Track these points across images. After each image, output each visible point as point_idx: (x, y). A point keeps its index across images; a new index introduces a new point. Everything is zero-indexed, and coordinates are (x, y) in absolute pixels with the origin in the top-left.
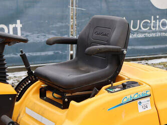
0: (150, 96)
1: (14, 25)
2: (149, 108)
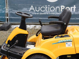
0: (72, 41)
1: (73, 7)
2: (71, 46)
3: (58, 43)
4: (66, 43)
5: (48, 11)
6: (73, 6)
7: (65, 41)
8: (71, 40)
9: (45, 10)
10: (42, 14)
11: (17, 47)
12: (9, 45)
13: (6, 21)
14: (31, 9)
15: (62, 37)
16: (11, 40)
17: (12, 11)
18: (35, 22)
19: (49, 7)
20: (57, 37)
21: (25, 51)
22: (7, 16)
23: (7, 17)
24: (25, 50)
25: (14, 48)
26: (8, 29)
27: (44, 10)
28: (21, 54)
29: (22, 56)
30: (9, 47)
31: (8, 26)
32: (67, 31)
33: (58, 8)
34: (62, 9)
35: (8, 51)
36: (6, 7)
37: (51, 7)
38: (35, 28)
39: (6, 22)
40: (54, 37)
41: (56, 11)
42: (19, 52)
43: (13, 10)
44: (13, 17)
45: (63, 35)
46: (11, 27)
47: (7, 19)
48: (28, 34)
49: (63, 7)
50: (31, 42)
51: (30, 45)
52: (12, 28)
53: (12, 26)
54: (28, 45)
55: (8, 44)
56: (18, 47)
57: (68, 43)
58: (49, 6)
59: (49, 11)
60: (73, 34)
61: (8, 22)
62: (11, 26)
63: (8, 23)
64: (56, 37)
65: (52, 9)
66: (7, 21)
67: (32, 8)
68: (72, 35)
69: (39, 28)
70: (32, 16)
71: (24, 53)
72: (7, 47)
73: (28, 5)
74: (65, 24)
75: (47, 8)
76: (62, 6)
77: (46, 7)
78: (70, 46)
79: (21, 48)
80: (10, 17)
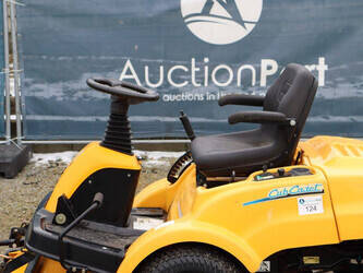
0: (323, 192)
3: (265, 200)
4: (299, 198)
5: (203, 84)
6: (317, 63)
7: (295, 191)
8: (320, 189)
9: (190, 80)
10: (175, 97)
11: (93, 225)
12: (62, 218)
13: (5, 132)
14: (123, 76)
15: (281, 174)
16: (69, 197)
17: (32, 88)
18: (145, 136)
19: (206, 68)
20: (260, 175)
21: (128, 241)
22: (13, 112)
23: (13, 117)
24: (127, 237)
25: (84, 227)
26: (20, 171)
27: (186, 83)
28: (118, 250)
29: (122, 259)
30: (63, 225)
31: (20, 156)
32: (301, 154)
33: (250, 71)
34: (265, 73)
35: (64, 239)
36: (7, 70)
37: (215, 66)
38: (145, 163)
39: (4, 139)
40: (252, 176)
41: (239, 84)
42: (105, 243)
43: (34, 82)
44: (40, 114)
45: (287, 169)
46: (32, 160)
47: (13, 124)
48: (138, 172)
49: (269, 68)
50: (147, 209)
51: (146, 220)
52: (37, 165)
53: (36, 157)
54: (139, 219)
55: (58, 212)
56: (101, 226)
57: (305, 198)
58: (206, 64)
59: (206, 84)
60: (326, 164)
61: (19, 137)
62: (32, 157)
63: (16, 141)
64: (258, 178)
65: (222, 74)
66: (14, 134)
67: (129, 72)
68: (320, 169)
69: (161, 163)
70: (153, 96)
71: (127, 247)
72: (54, 223)
73: (103, 58)
74: (293, 123)
75: (198, 69)
76: (265, 63)
77: (193, 65)
78: (314, 212)
79: (110, 228)
80: (28, 114)
